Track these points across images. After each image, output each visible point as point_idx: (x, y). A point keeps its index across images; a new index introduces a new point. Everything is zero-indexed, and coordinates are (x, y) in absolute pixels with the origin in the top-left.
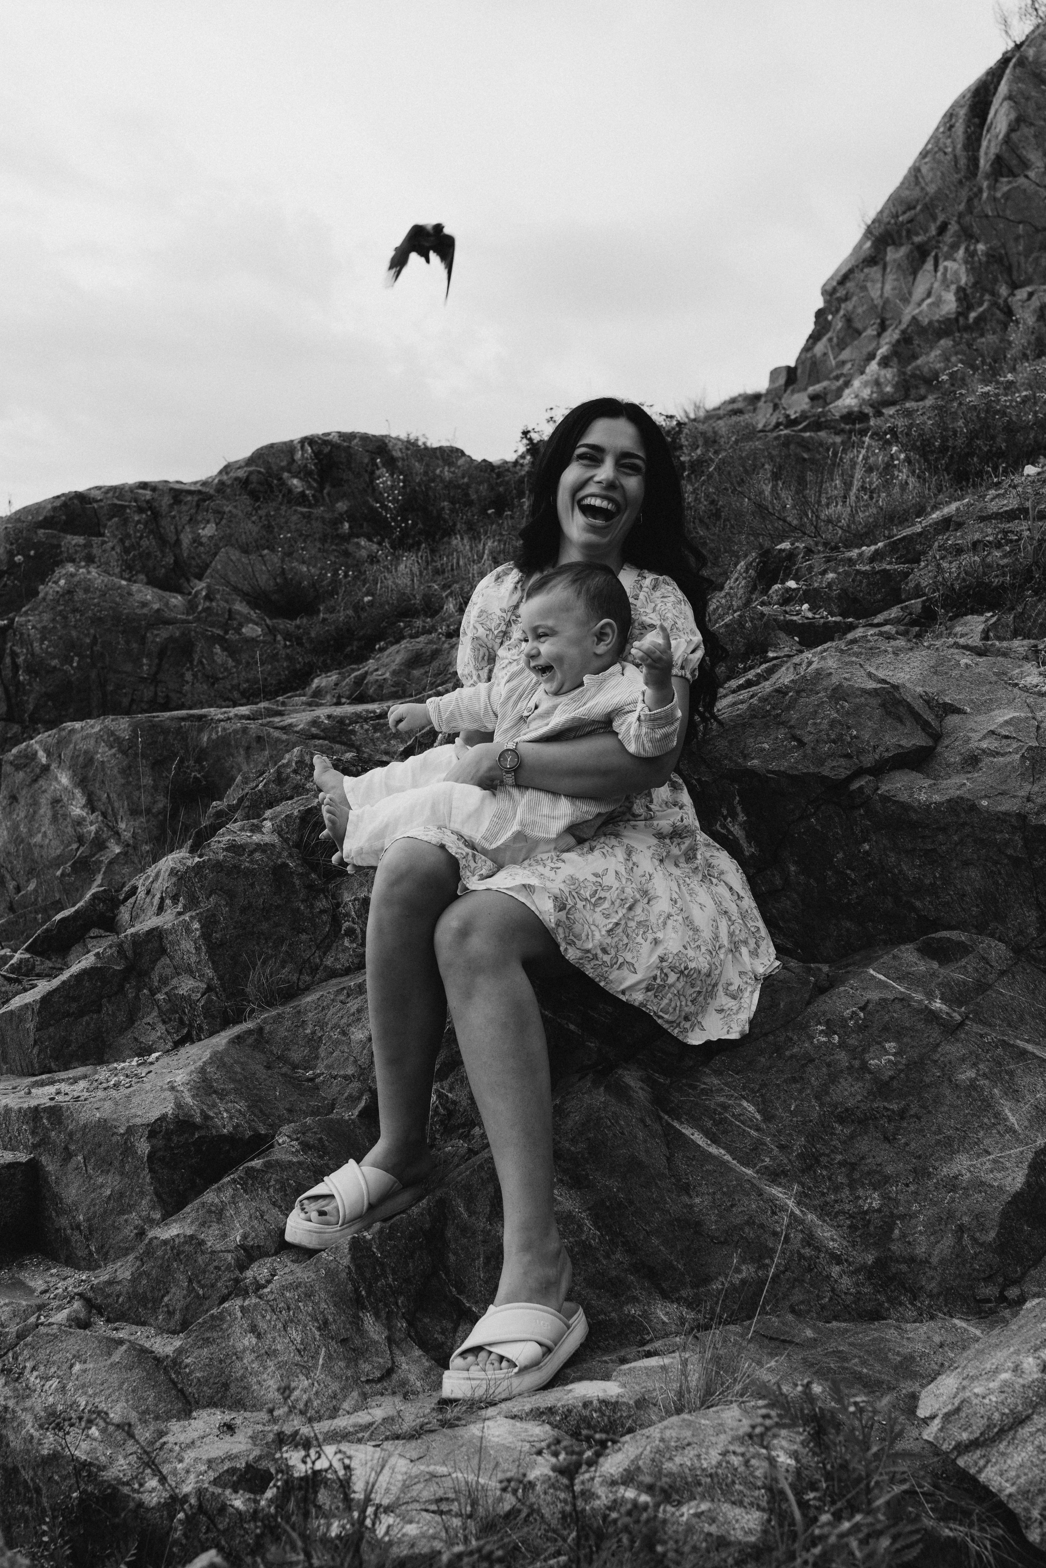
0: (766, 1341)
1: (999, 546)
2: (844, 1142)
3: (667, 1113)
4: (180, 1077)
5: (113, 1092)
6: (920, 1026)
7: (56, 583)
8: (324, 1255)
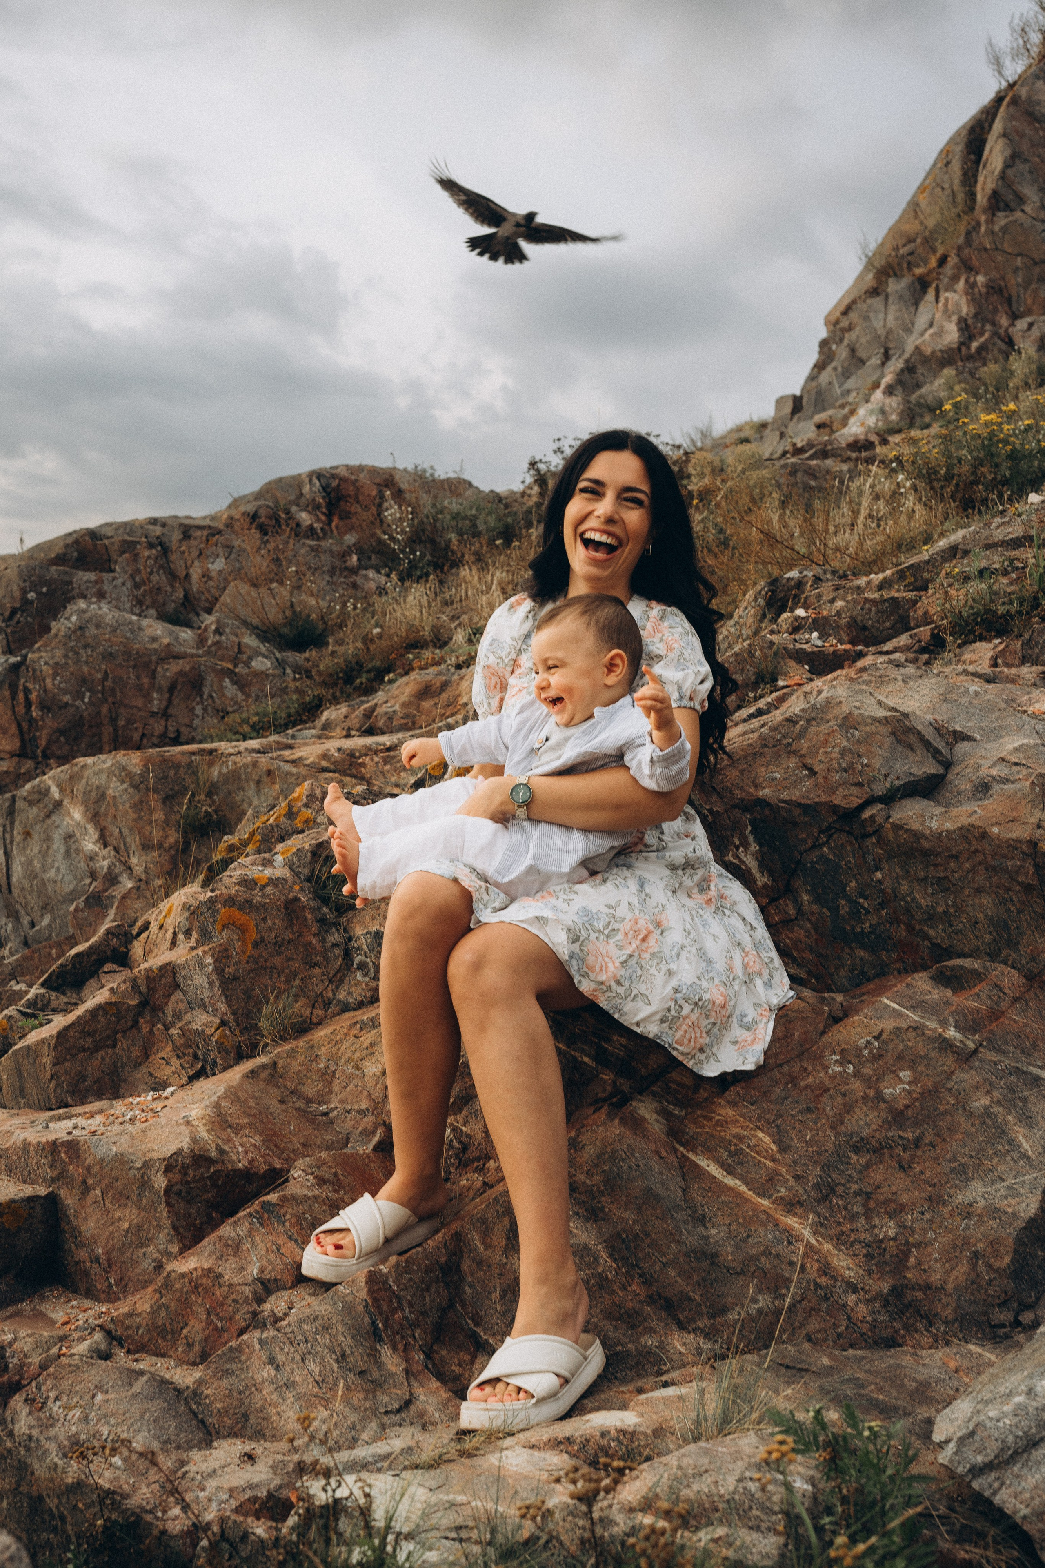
0: (783, 1370)
1: (1005, 573)
2: (860, 1172)
3: (682, 1145)
4: (196, 1112)
5: (129, 1126)
6: (934, 1054)
7: (68, 619)
8: (340, 1288)
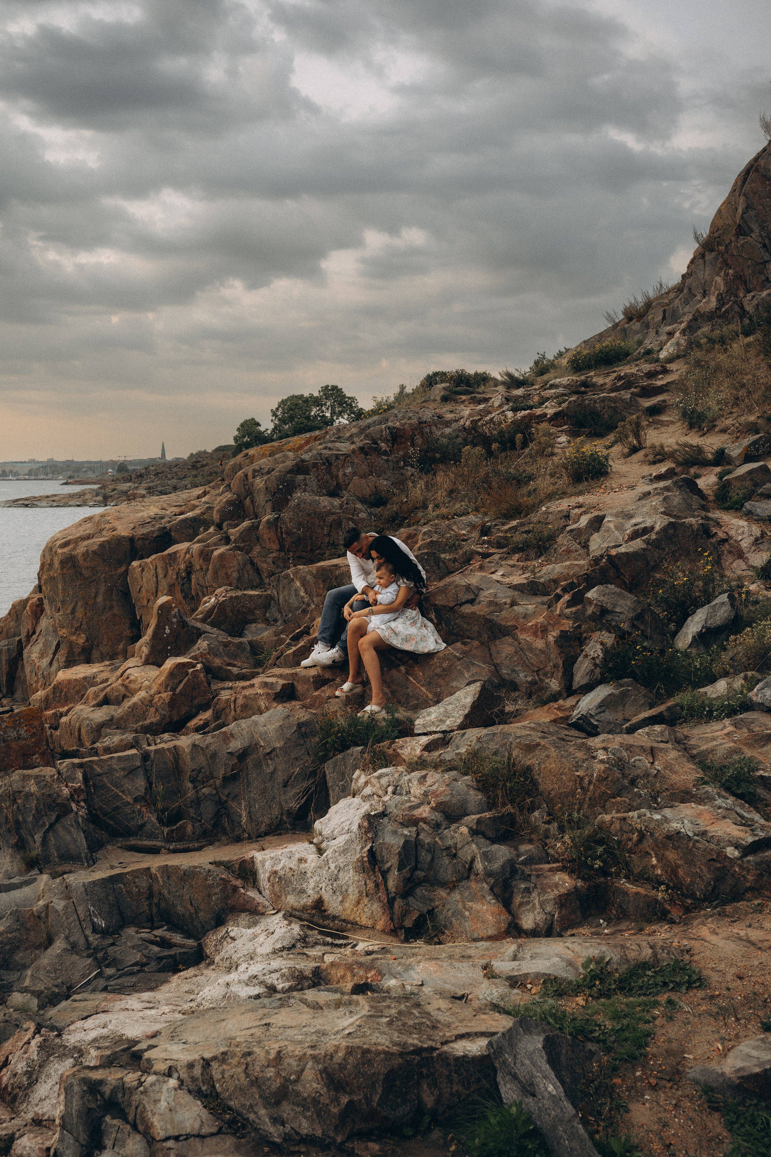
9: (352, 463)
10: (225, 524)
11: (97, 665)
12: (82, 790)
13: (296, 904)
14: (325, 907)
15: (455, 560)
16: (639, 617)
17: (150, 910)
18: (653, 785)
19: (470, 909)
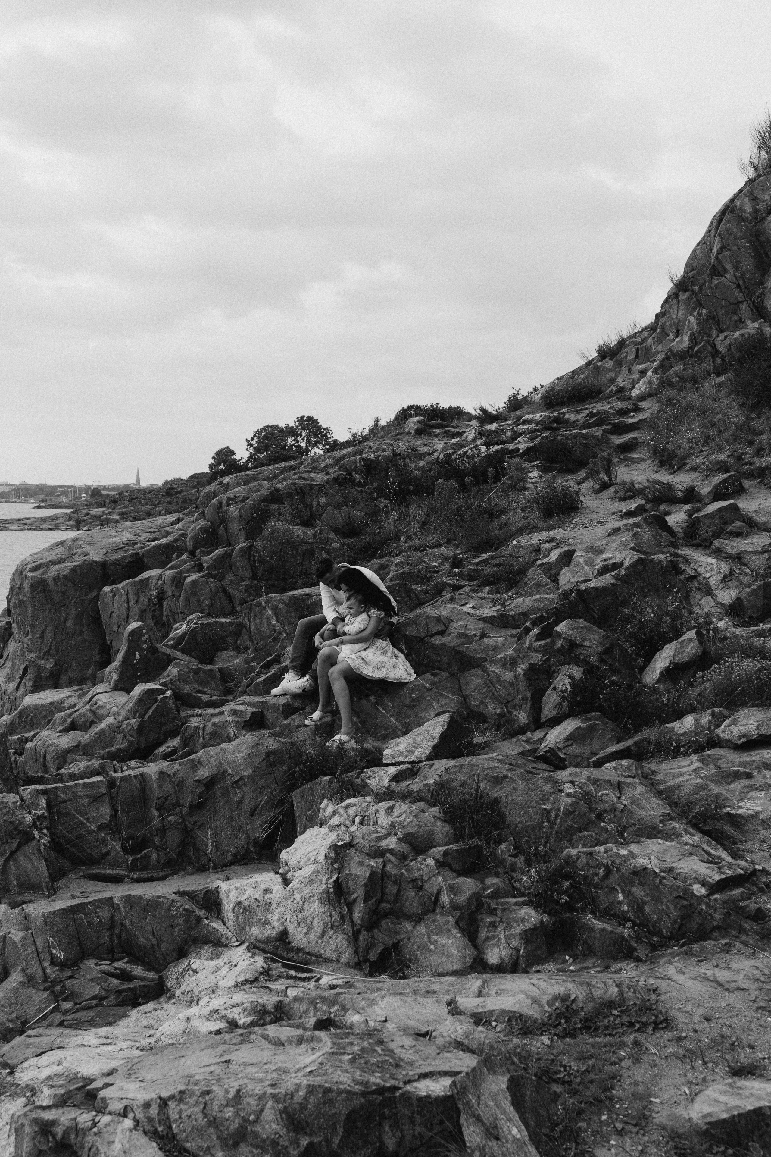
3: (377, 704)
6: (423, 689)
7: (268, 529)
9: (326, 493)
10: (198, 551)
11: (65, 690)
12: (46, 817)
13: (260, 936)
14: (290, 939)
15: (426, 592)
16: (607, 651)
17: (111, 940)
18: (620, 819)
19: (435, 943)
